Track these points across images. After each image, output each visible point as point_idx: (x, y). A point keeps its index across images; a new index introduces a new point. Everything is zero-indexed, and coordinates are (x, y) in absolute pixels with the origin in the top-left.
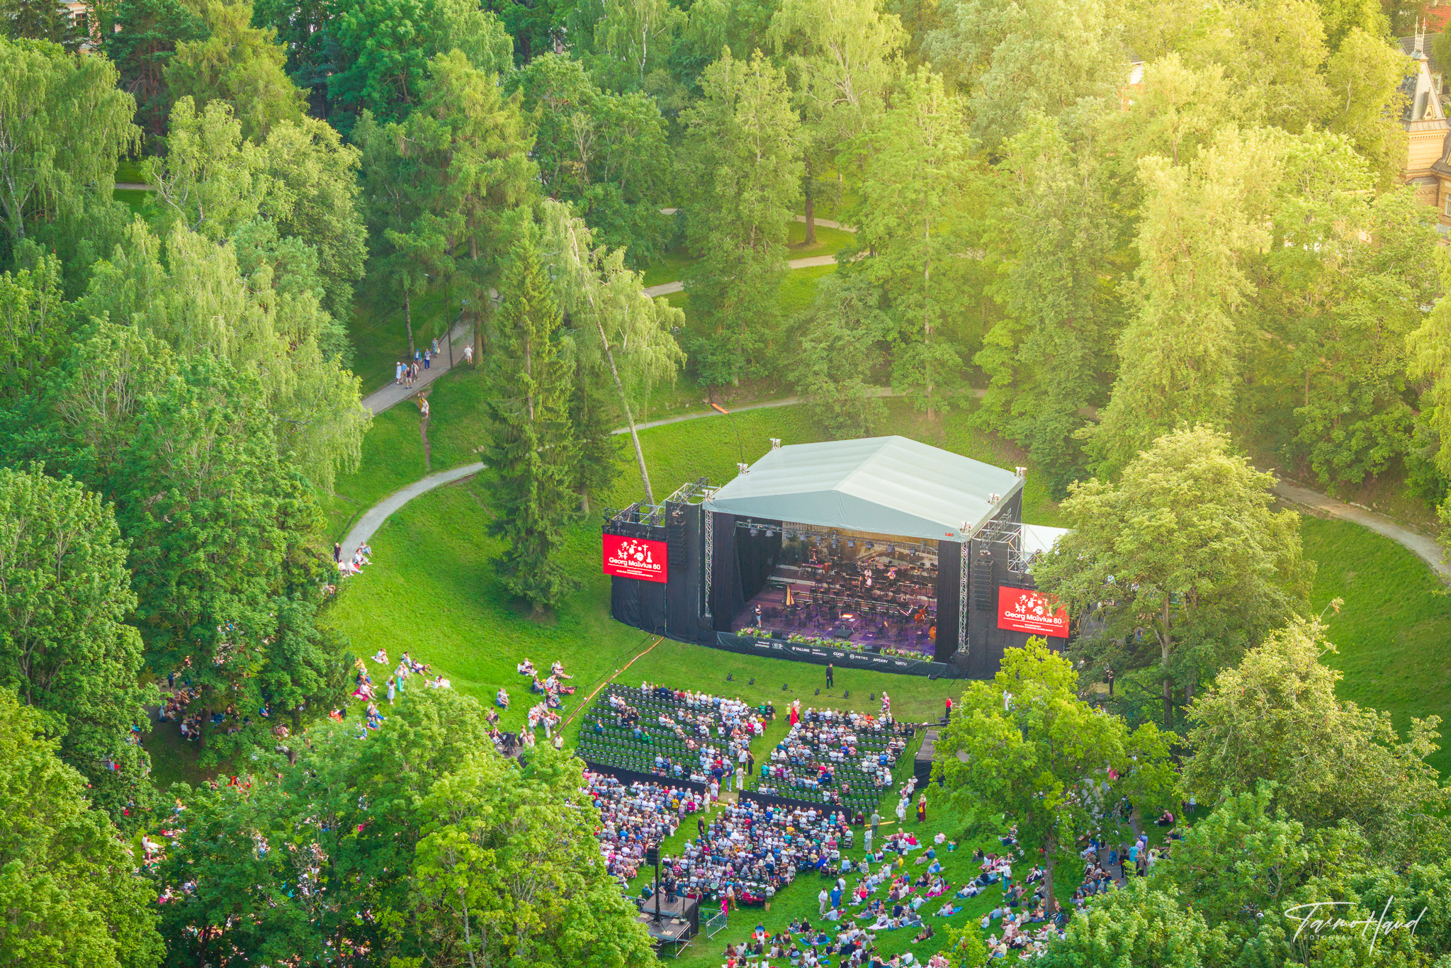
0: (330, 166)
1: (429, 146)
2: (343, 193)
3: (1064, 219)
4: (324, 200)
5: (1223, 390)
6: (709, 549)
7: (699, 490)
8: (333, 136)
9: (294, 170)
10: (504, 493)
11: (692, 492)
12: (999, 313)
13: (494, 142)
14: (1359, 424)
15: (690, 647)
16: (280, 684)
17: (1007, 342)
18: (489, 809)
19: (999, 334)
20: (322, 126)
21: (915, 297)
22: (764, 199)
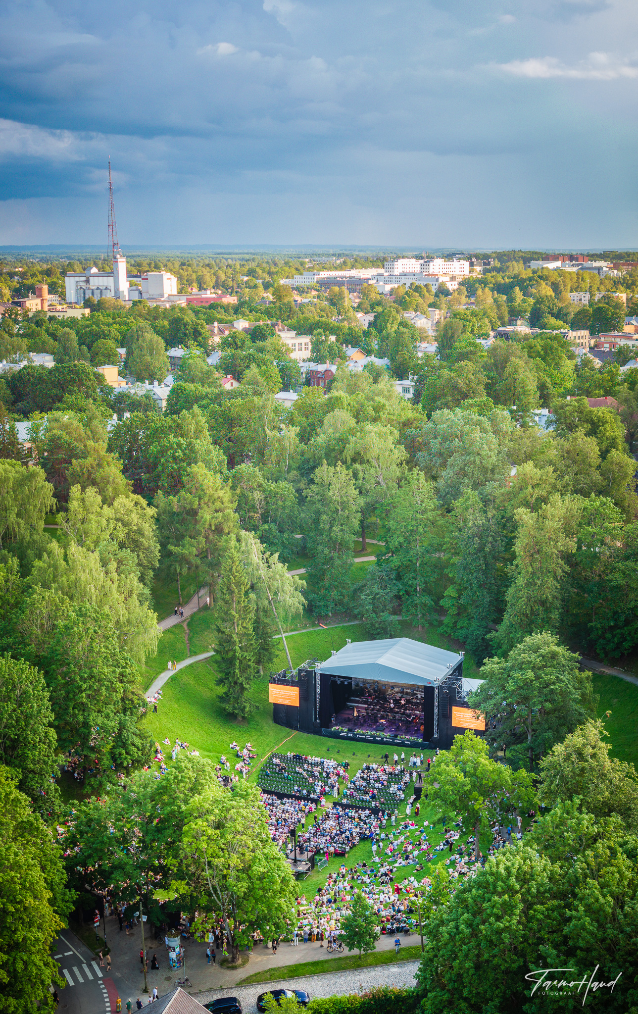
0: (143, 516)
1: (188, 507)
2: (149, 528)
3: (481, 538)
4: (140, 532)
5: (555, 615)
6: (318, 690)
7: (313, 663)
8: (144, 502)
9: (126, 518)
10: (223, 666)
11: (310, 664)
12: (451, 581)
13: (218, 505)
14: (618, 631)
15: (310, 736)
16: (120, 754)
17: (455, 595)
18: (216, 811)
19: (451, 591)
20: (138, 498)
21: (412, 575)
22: (342, 530)
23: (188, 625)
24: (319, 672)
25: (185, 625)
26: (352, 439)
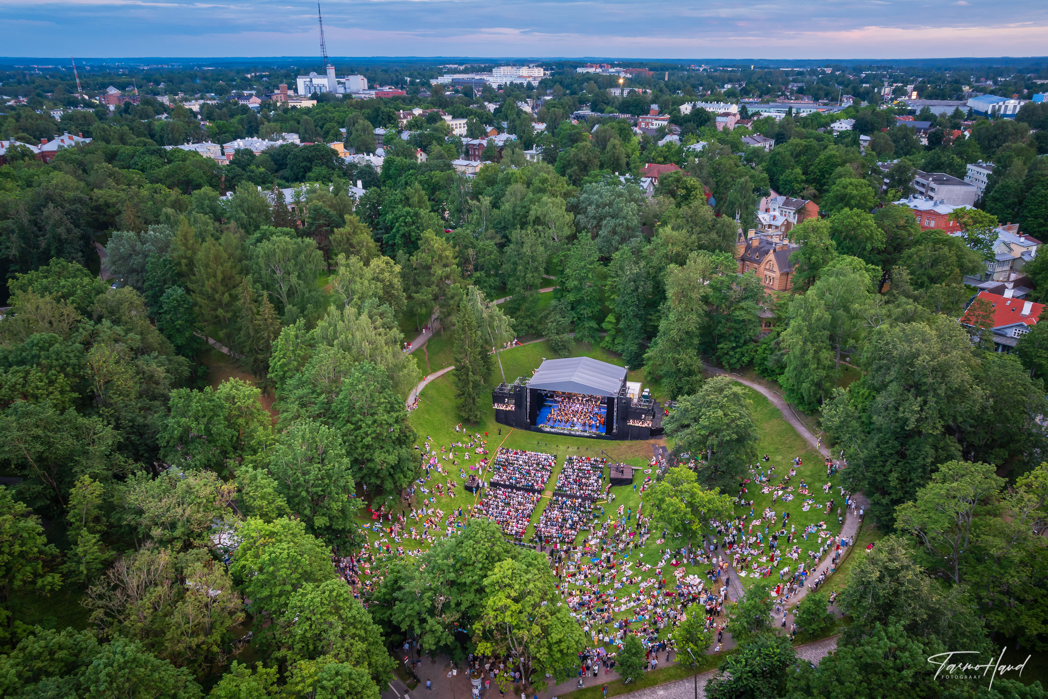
0: (391, 272)
1: (424, 264)
2: (397, 282)
3: (635, 282)
4: (391, 285)
5: (696, 341)
6: (528, 400)
7: (525, 380)
8: (392, 262)
9: (381, 276)
10: (460, 385)
11: (522, 380)
12: (611, 311)
13: (445, 261)
14: (738, 350)
15: (523, 431)
17: (614, 321)
19: (611, 318)
20: (386, 258)
21: (583, 307)
22: (533, 276)
23: (427, 348)
24: (528, 386)
25: (424, 348)
26: (533, 207)
